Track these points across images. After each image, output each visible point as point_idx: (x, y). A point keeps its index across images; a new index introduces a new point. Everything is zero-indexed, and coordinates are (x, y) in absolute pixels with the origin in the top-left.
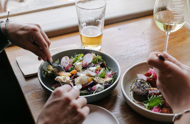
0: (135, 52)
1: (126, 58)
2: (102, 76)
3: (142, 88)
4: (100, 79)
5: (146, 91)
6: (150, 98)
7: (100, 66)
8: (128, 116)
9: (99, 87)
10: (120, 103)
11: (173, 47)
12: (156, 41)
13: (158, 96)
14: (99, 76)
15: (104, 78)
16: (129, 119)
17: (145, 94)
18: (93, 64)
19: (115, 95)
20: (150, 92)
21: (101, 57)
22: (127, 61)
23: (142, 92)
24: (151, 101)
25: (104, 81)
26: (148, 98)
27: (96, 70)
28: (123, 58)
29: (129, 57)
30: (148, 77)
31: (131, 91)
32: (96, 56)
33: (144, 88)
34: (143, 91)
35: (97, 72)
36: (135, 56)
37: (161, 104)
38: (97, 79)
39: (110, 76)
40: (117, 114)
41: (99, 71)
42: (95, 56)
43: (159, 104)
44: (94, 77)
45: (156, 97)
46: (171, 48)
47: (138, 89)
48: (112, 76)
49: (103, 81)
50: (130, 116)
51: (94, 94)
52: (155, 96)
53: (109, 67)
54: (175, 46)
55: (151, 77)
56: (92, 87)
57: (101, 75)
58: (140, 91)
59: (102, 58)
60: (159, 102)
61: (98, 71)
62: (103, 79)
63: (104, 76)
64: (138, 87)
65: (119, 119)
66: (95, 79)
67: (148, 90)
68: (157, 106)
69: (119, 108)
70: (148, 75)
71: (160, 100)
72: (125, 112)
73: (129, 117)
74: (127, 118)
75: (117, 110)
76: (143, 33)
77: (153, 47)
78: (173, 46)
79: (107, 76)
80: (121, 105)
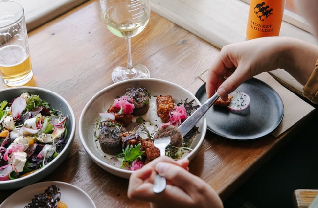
0: (86, 70)
1: (75, 84)
2: (48, 131)
3: (112, 136)
4: (46, 136)
5: (119, 139)
6: (125, 150)
7: (41, 114)
8: (102, 182)
9: (48, 151)
10: (86, 163)
11: (138, 47)
12: (111, 42)
13: (135, 146)
14: (44, 132)
15: (51, 132)
16: (104, 186)
17: (118, 143)
18: (29, 113)
19: (75, 152)
20: (124, 139)
21: (38, 96)
22: (77, 89)
23: (113, 142)
24: (127, 154)
25: (54, 138)
26: (123, 150)
27: (37, 123)
28: (70, 84)
29: (79, 80)
30: (116, 114)
31: (96, 141)
32: (31, 96)
33: (114, 135)
34: (115, 139)
35: (38, 125)
36: (88, 76)
37: (140, 157)
38: (42, 137)
39: (60, 127)
40: (87, 184)
41: (42, 123)
42: (29, 97)
43: (138, 157)
44: (36, 135)
45: (134, 147)
46: (136, 50)
47: (107, 138)
48: (63, 125)
49: (51, 138)
50: (105, 182)
51: (44, 167)
52: (132, 146)
53: (55, 109)
54: (140, 45)
55: (120, 112)
56: (37, 155)
57: (46, 129)
58: (110, 140)
59: (40, 97)
60: (138, 153)
61: (40, 125)
62: (51, 135)
63: (50, 130)
64: (105, 135)
65: (91, 191)
66: (39, 139)
67: (120, 137)
68: (136, 161)
69: (86, 173)
70: (115, 109)
71: (139, 151)
72: (96, 176)
73: (105, 184)
74: (102, 186)
75: (84, 177)
76: (89, 33)
77: (110, 54)
78: (137, 45)
79: (56, 128)
80: (88, 166)
